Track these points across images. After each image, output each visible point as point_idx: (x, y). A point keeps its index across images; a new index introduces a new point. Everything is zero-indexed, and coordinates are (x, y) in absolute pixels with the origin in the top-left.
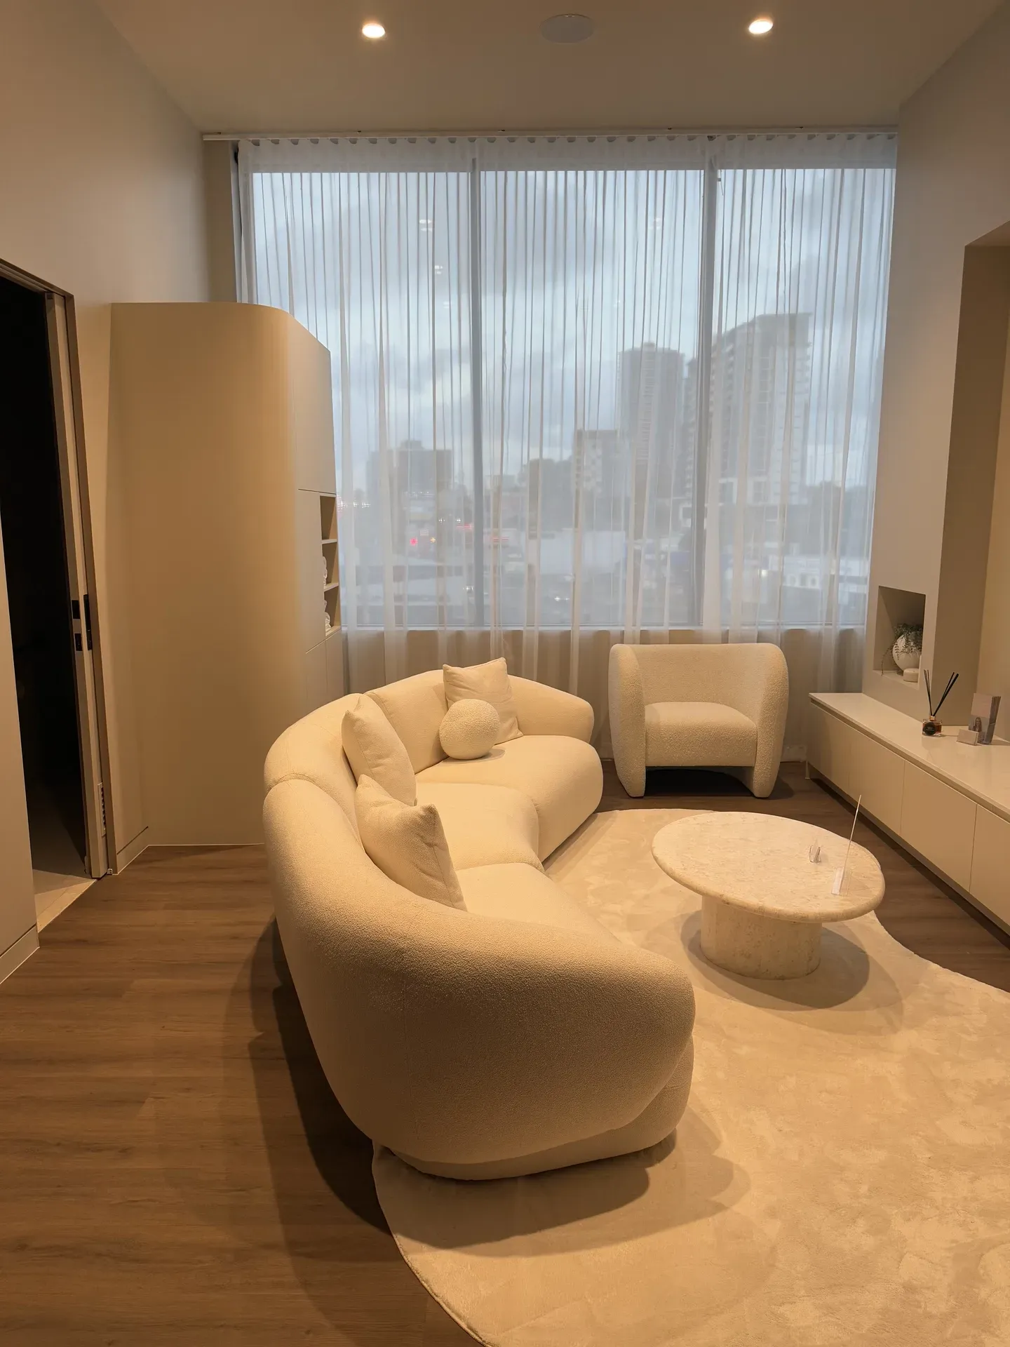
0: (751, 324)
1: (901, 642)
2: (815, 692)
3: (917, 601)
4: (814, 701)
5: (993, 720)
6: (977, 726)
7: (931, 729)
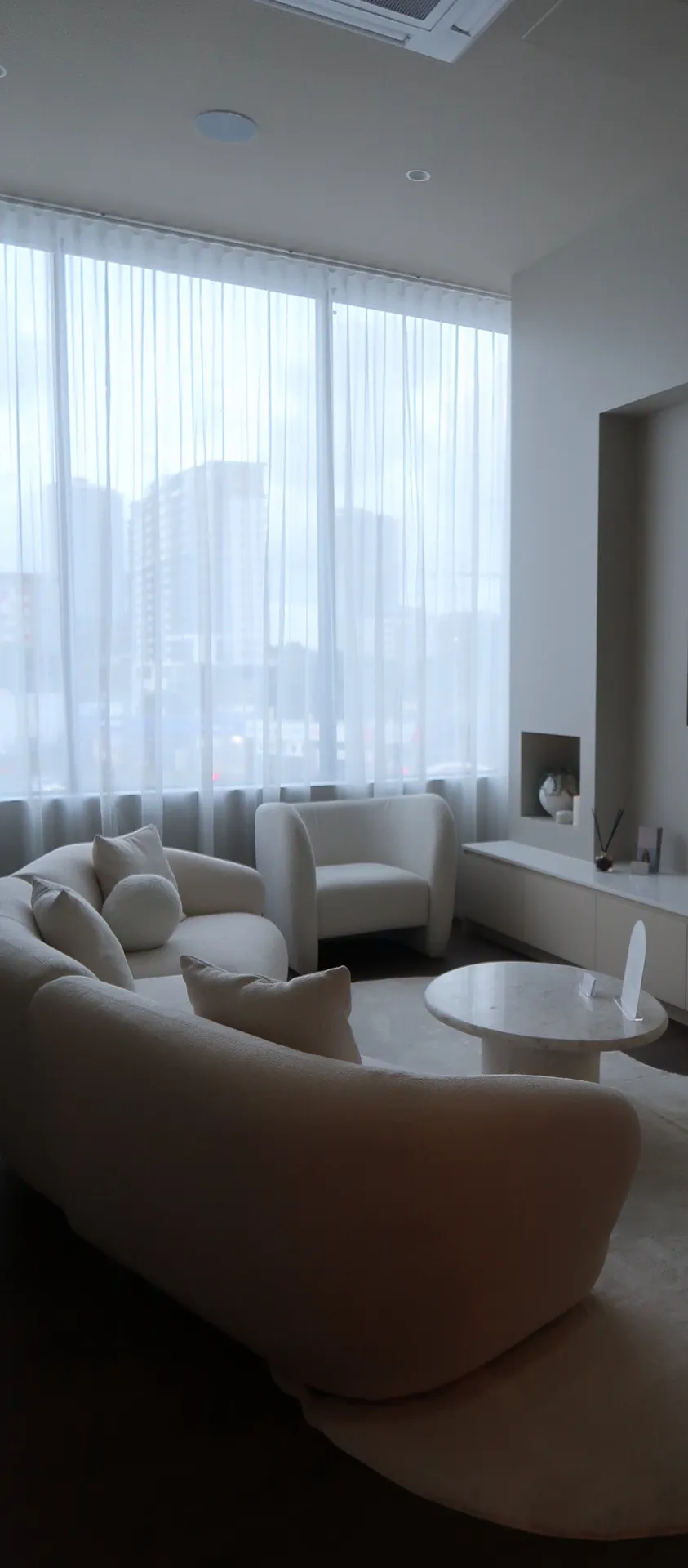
0: (199, 471)
1: (548, 785)
2: (468, 842)
3: (570, 745)
4: (467, 851)
5: (658, 850)
6: (646, 857)
7: (603, 865)
